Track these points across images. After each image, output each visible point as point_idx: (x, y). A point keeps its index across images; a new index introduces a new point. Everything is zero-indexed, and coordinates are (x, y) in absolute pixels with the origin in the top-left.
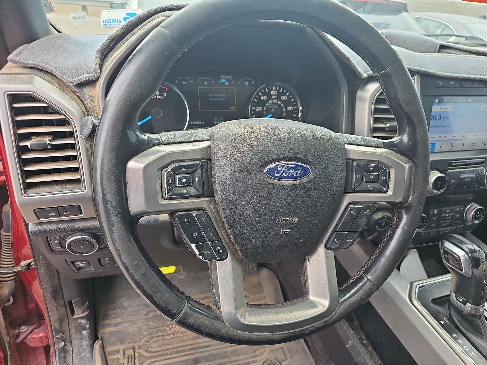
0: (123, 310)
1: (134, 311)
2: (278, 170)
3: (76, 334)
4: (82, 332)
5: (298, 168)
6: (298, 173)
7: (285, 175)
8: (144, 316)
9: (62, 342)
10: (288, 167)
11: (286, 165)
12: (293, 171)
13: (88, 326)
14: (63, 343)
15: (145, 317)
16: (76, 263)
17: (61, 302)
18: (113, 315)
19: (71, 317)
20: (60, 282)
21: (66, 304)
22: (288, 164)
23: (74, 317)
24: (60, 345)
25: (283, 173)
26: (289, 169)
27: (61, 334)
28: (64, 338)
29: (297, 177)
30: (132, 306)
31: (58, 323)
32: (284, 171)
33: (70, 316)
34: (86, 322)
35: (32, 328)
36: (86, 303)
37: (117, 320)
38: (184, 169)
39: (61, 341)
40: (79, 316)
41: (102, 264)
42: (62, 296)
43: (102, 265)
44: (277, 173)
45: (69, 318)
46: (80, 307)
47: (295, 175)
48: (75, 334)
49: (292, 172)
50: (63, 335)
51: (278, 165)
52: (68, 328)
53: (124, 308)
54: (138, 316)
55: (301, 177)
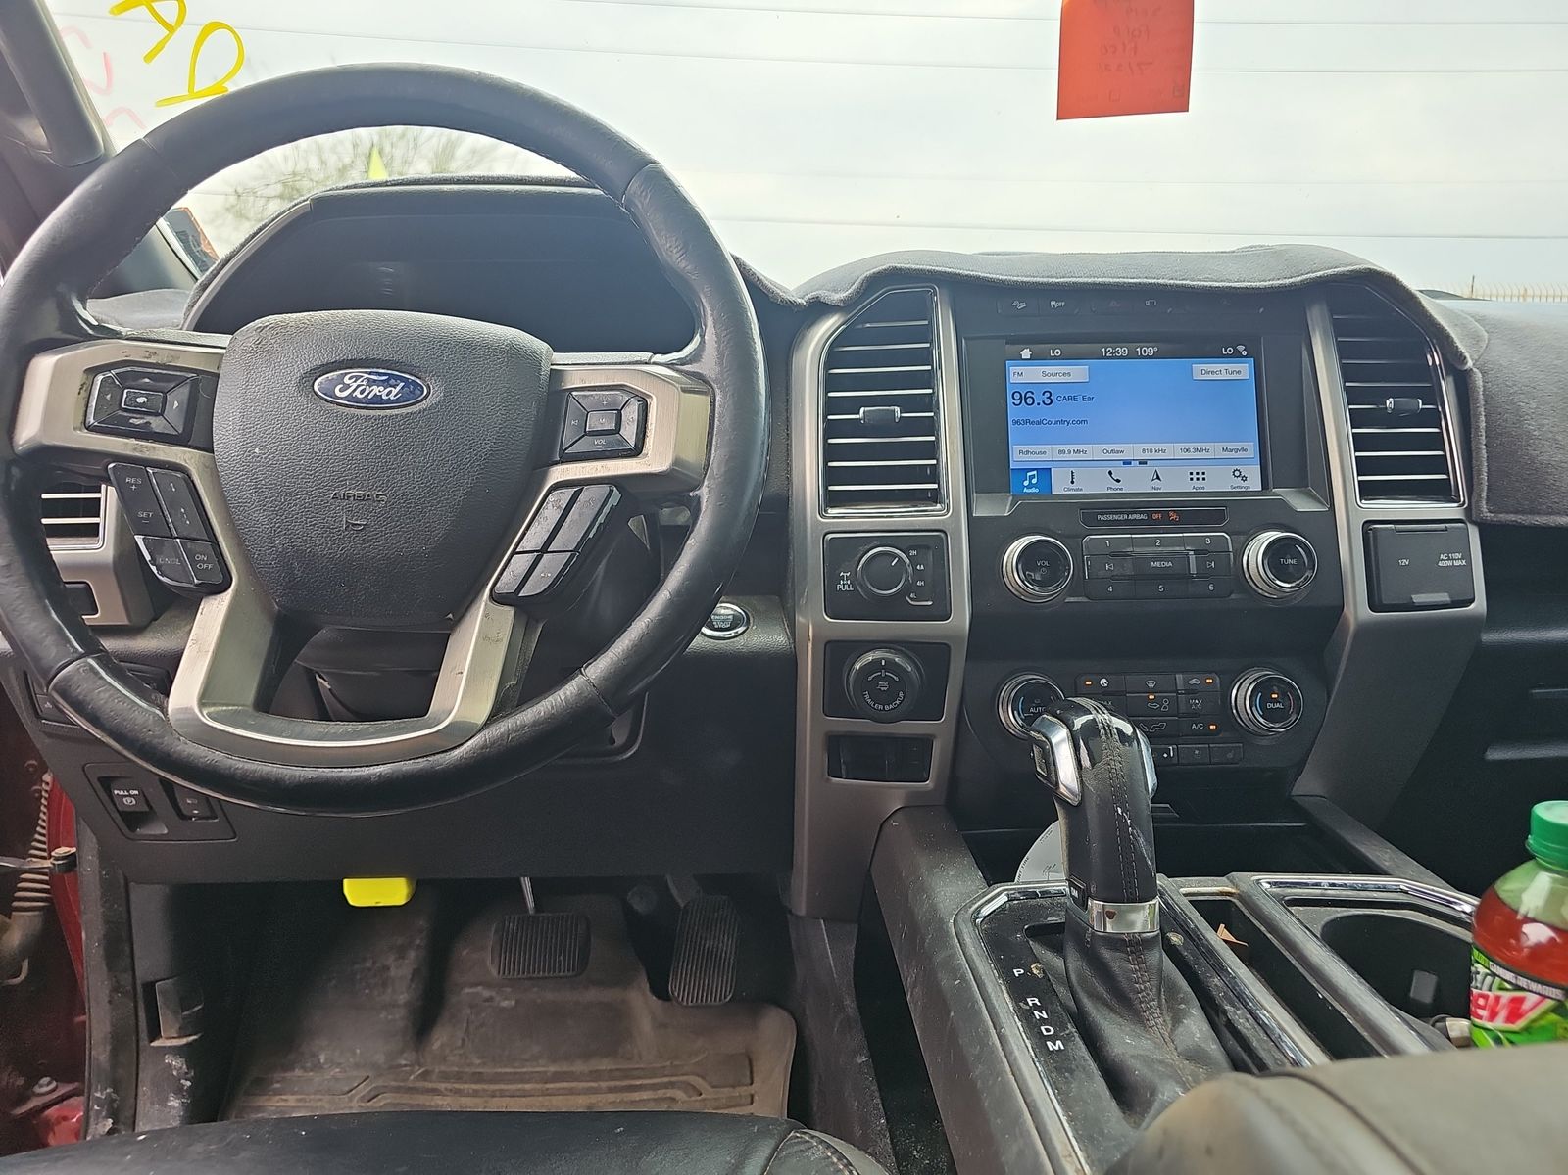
0: (311, 1074)
1: (337, 1080)
2: (344, 383)
3: (152, 1104)
4: (167, 1099)
5: (392, 381)
6: (393, 393)
7: (360, 396)
8: (362, 1099)
9: (107, 1117)
10: (369, 379)
11: (366, 376)
12: (382, 388)
13: (189, 1083)
14: (110, 1121)
15: (363, 1104)
16: (116, 792)
17: (125, 979)
18: (278, 1082)
19: (147, 1042)
20: (129, 911)
21: (140, 989)
22: (370, 373)
23: (155, 1044)
24: (100, 1125)
25: (355, 390)
26: (371, 383)
27: (108, 1090)
28: (115, 1106)
29: (389, 401)
30: (339, 1065)
31: (108, 1048)
32: (358, 386)
33: (144, 1035)
34: (185, 1067)
35: (64, 1089)
36: (196, 1005)
37: (286, 1100)
38: (147, 380)
39: (104, 1114)
40: (168, 1043)
41: (185, 812)
42: (129, 960)
43: (183, 814)
44: (341, 390)
45: (141, 1044)
46: (175, 1013)
47: (384, 397)
48: (149, 1105)
49: (376, 389)
50: (114, 1096)
51: (346, 374)
52: (135, 1077)
53: (317, 1067)
54: (346, 1097)
55: (399, 403)
